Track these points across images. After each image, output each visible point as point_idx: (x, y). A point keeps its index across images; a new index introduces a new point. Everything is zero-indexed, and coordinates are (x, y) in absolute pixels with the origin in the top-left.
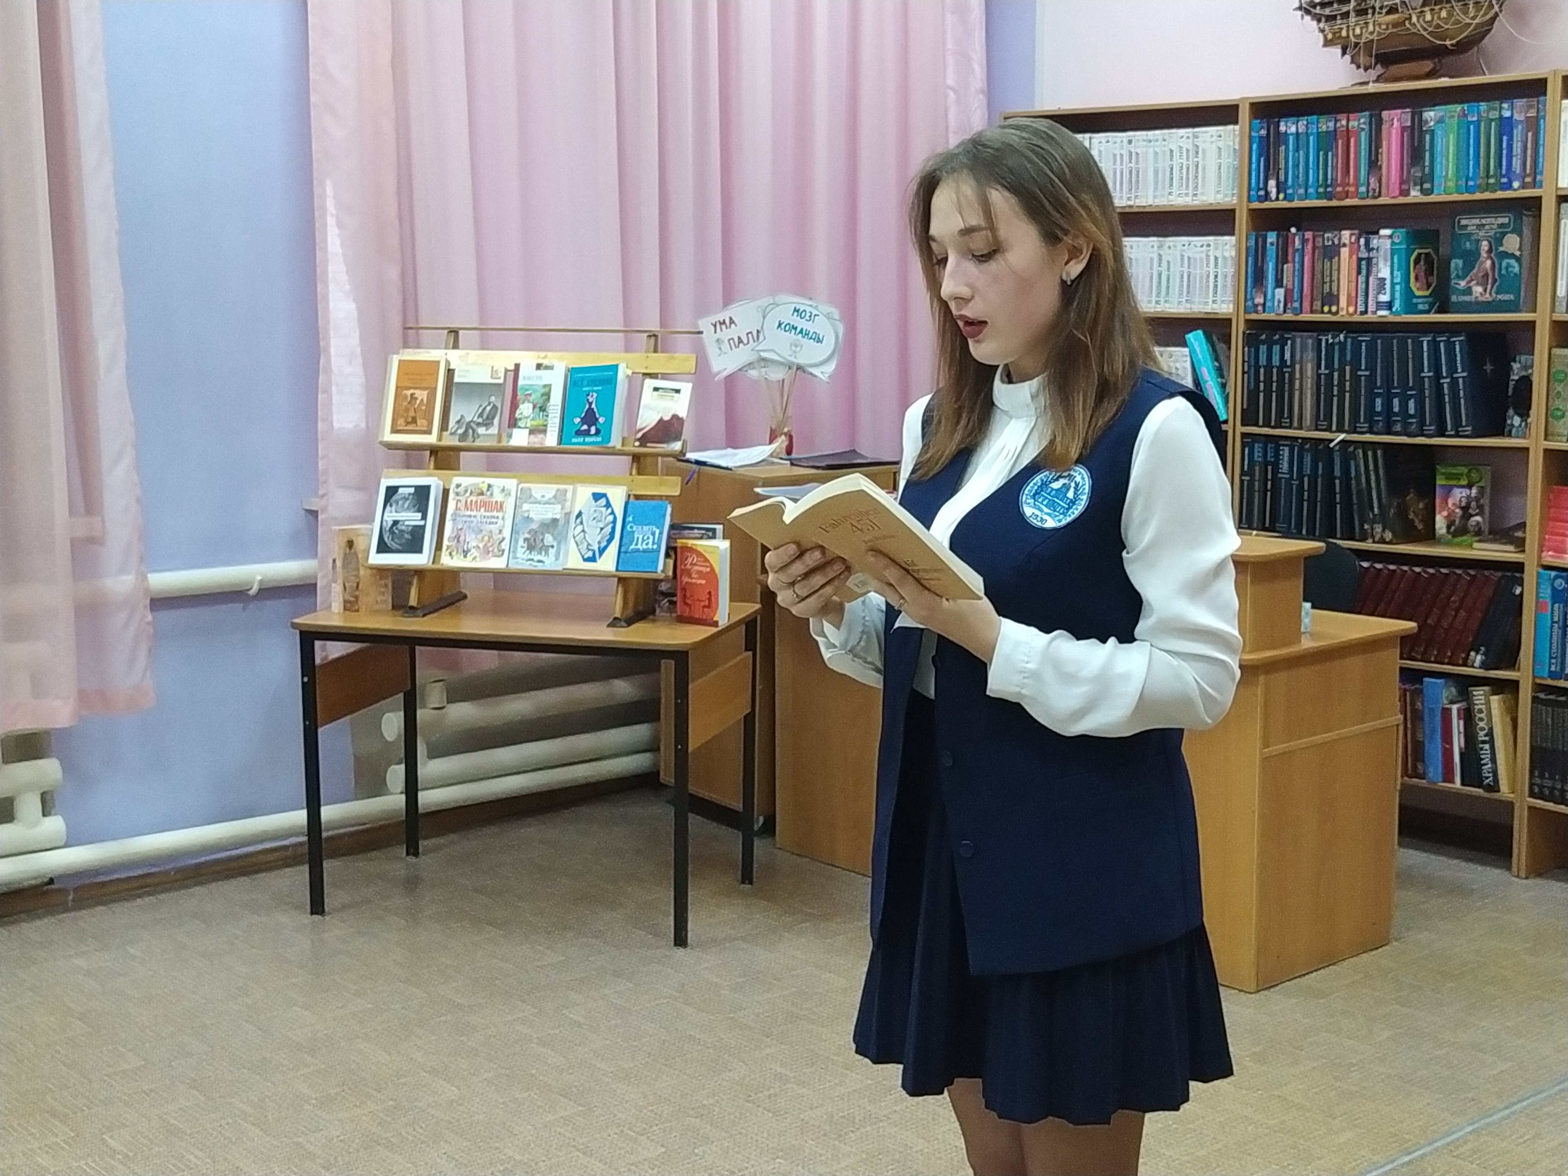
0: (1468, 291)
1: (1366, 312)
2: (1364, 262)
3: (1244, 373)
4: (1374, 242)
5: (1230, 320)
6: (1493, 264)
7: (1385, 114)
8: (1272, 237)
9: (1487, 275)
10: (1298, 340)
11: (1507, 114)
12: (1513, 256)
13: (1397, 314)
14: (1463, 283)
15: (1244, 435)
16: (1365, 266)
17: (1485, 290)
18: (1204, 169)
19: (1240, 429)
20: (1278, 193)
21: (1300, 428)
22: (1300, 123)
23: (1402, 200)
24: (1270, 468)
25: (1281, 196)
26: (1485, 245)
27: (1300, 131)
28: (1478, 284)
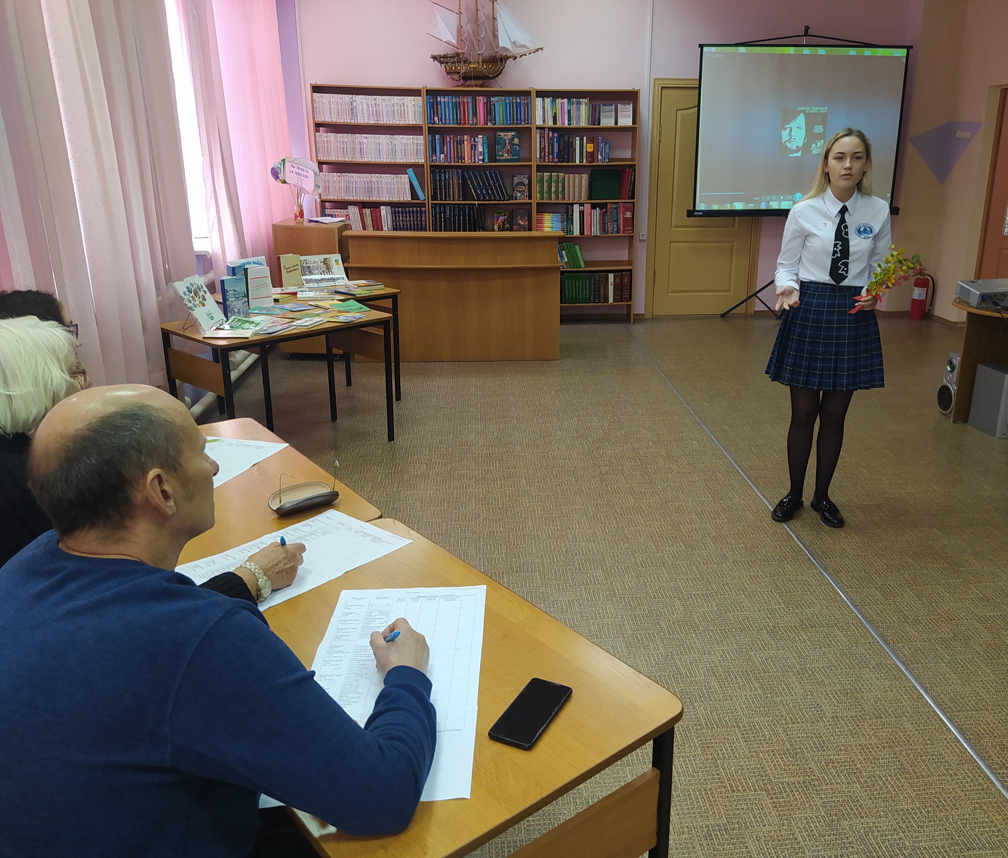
0: (503, 156)
1: (475, 162)
2: (473, 146)
3: (431, 183)
4: (476, 140)
5: (424, 165)
6: (511, 147)
7: (477, 98)
8: (437, 137)
9: (508, 151)
10: (451, 172)
11: (519, 101)
12: (517, 145)
13: (486, 163)
14: (501, 153)
15: (432, 204)
16: (474, 147)
17: (508, 155)
18: (408, 111)
19: (431, 202)
20: (439, 122)
21: (454, 200)
22: (446, 98)
23: (485, 126)
24: (442, 214)
25: (440, 123)
26: (507, 141)
27: (446, 101)
28: (506, 153)
